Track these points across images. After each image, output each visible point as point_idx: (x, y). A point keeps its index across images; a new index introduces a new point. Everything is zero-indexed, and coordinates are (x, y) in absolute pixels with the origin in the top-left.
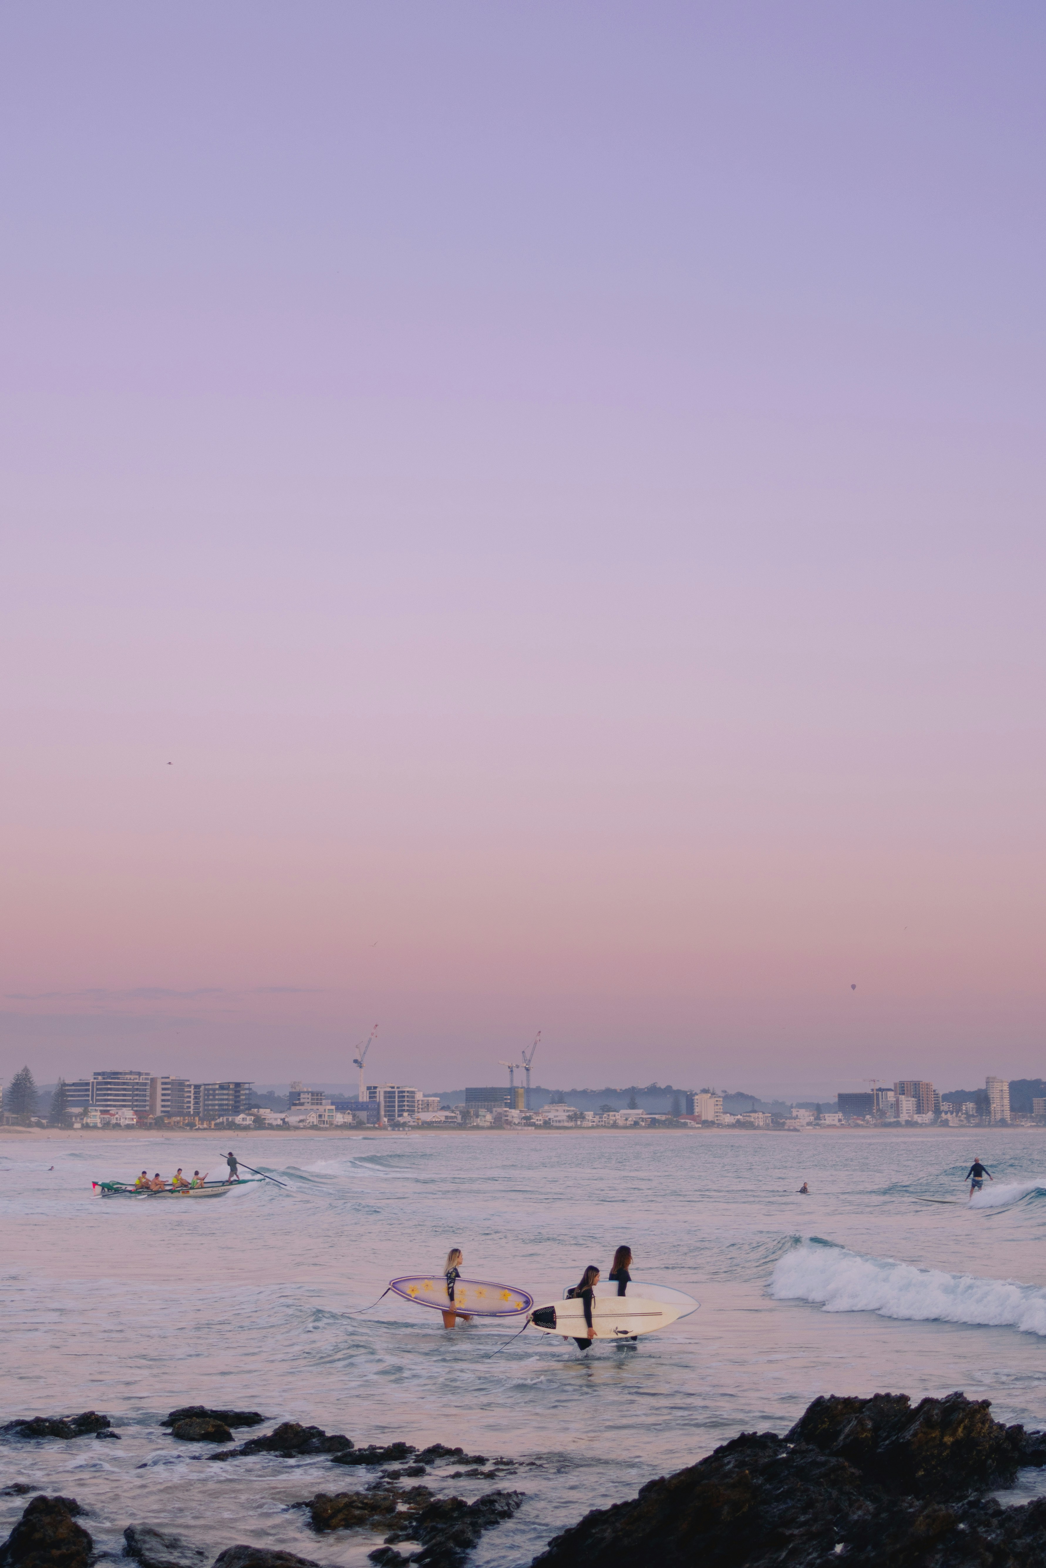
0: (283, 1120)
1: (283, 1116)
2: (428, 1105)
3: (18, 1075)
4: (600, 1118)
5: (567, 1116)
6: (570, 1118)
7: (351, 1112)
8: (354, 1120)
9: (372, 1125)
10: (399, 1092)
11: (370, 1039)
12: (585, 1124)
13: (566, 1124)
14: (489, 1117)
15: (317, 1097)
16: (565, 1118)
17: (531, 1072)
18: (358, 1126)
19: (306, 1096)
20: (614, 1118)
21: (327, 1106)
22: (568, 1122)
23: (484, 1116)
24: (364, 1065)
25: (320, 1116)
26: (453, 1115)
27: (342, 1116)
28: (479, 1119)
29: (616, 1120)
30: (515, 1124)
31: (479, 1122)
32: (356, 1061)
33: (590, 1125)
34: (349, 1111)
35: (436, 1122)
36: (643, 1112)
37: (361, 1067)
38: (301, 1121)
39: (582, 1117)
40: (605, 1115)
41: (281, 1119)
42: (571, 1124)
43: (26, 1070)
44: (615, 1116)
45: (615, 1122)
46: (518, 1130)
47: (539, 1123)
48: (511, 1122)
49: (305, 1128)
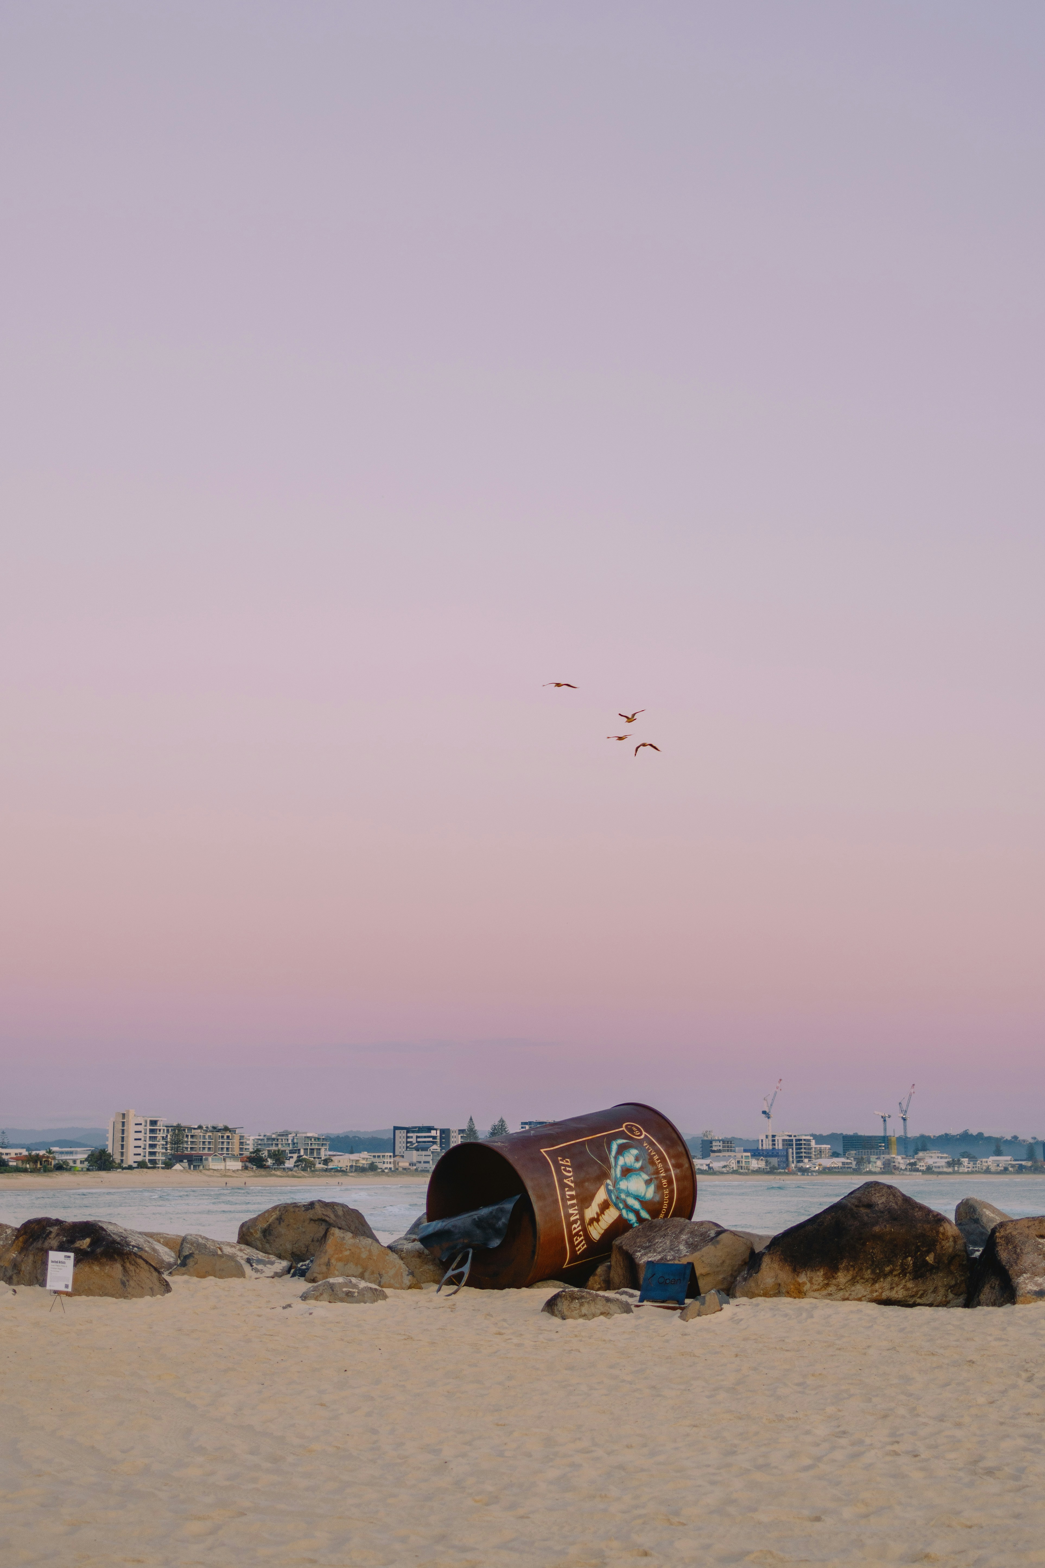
0: (708, 1165)
1: (707, 1161)
2: (821, 1152)
3: (494, 1126)
4: (974, 1164)
5: (946, 1163)
6: (949, 1164)
7: (763, 1159)
8: (767, 1165)
9: (783, 1171)
10: (797, 1140)
11: (776, 1093)
12: (962, 1169)
13: (945, 1170)
14: (879, 1163)
15: (728, 1144)
16: (944, 1164)
17: (908, 1121)
18: (772, 1171)
19: (718, 1143)
20: (986, 1164)
21: (740, 1154)
22: (947, 1167)
23: (875, 1162)
24: (772, 1116)
25: (738, 1162)
26: (849, 1161)
27: (756, 1162)
28: (871, 1165)
29: (989, 1166)
30: (901, 1169)
31: (870, 1167)
32: (764, 1112)
33: (966, 1171)
34: (762, 1157)
35: (835, 1168)
36: (1011, 1158)
37: (769, 1118)
38: (725, 1167)
39: (959, 1163)
40: (978, 1162)
41: (707, 1165)
42: (950, 1170)
43: (502, 1121)
44: (987, 1162)
45: (988, 1168)
46: (907, 1175)
47: (922, 1168)
48: (898, 1168)
49: (728, 1173)
